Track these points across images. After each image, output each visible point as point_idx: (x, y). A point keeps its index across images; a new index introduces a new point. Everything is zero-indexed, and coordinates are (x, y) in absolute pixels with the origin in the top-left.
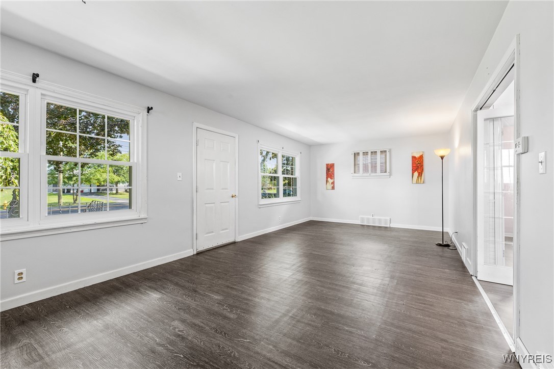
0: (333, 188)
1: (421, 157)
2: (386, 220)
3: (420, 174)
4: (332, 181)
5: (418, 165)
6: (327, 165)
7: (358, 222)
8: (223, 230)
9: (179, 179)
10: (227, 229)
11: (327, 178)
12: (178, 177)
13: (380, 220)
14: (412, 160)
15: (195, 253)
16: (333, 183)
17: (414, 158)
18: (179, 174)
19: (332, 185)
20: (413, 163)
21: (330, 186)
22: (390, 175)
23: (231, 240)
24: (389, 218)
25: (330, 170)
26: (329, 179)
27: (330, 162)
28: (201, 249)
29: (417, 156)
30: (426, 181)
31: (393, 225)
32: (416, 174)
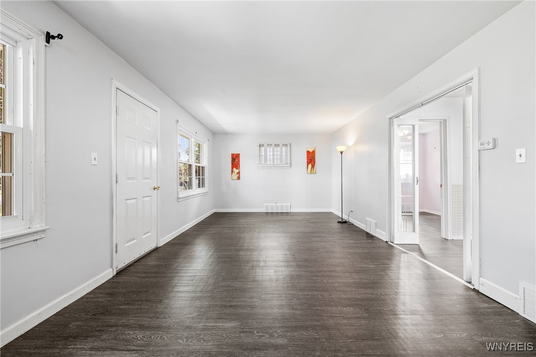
0: (239, 178)
1: (314, 152)
2: (287, 206)
3: (313, 166)
4: (238, 171)
5: (311, 158)
6: (233, 155)
7: (263, 210)
8: (145, 234)
9: (93, 162)
10: (149, 232)
11: (232, 168)
12: (93, 159)
13: (282, 207)
14: (307, 154)
15: (115, 273)
16: (239, 173)
17: (308, 152)
18: (94, 155)
19: (238, 175)
20: (308, 157)
21: (235, 176)
22: (291, 166)
23: (153, 246)
24: (289, 205)
25: (235, 161)
26: (234, 169)
27: (236, 153)
28: (121, 265)
29: (311, 151)
30: (317, 172)
31: (293, 210)
32: (310, 166)
